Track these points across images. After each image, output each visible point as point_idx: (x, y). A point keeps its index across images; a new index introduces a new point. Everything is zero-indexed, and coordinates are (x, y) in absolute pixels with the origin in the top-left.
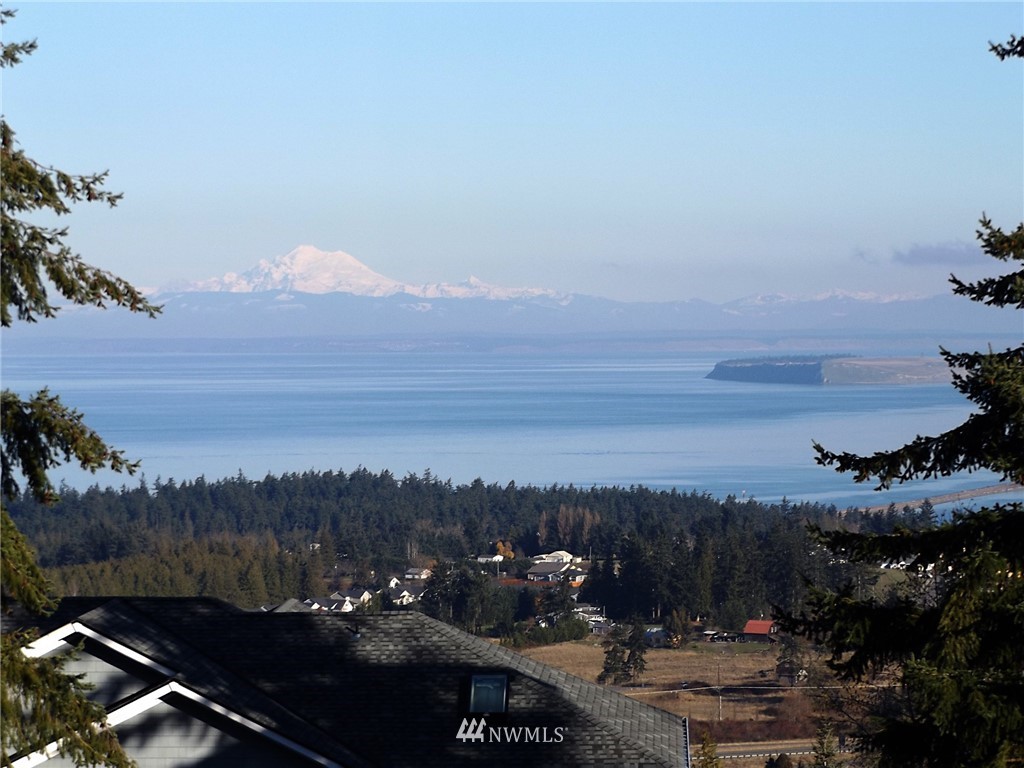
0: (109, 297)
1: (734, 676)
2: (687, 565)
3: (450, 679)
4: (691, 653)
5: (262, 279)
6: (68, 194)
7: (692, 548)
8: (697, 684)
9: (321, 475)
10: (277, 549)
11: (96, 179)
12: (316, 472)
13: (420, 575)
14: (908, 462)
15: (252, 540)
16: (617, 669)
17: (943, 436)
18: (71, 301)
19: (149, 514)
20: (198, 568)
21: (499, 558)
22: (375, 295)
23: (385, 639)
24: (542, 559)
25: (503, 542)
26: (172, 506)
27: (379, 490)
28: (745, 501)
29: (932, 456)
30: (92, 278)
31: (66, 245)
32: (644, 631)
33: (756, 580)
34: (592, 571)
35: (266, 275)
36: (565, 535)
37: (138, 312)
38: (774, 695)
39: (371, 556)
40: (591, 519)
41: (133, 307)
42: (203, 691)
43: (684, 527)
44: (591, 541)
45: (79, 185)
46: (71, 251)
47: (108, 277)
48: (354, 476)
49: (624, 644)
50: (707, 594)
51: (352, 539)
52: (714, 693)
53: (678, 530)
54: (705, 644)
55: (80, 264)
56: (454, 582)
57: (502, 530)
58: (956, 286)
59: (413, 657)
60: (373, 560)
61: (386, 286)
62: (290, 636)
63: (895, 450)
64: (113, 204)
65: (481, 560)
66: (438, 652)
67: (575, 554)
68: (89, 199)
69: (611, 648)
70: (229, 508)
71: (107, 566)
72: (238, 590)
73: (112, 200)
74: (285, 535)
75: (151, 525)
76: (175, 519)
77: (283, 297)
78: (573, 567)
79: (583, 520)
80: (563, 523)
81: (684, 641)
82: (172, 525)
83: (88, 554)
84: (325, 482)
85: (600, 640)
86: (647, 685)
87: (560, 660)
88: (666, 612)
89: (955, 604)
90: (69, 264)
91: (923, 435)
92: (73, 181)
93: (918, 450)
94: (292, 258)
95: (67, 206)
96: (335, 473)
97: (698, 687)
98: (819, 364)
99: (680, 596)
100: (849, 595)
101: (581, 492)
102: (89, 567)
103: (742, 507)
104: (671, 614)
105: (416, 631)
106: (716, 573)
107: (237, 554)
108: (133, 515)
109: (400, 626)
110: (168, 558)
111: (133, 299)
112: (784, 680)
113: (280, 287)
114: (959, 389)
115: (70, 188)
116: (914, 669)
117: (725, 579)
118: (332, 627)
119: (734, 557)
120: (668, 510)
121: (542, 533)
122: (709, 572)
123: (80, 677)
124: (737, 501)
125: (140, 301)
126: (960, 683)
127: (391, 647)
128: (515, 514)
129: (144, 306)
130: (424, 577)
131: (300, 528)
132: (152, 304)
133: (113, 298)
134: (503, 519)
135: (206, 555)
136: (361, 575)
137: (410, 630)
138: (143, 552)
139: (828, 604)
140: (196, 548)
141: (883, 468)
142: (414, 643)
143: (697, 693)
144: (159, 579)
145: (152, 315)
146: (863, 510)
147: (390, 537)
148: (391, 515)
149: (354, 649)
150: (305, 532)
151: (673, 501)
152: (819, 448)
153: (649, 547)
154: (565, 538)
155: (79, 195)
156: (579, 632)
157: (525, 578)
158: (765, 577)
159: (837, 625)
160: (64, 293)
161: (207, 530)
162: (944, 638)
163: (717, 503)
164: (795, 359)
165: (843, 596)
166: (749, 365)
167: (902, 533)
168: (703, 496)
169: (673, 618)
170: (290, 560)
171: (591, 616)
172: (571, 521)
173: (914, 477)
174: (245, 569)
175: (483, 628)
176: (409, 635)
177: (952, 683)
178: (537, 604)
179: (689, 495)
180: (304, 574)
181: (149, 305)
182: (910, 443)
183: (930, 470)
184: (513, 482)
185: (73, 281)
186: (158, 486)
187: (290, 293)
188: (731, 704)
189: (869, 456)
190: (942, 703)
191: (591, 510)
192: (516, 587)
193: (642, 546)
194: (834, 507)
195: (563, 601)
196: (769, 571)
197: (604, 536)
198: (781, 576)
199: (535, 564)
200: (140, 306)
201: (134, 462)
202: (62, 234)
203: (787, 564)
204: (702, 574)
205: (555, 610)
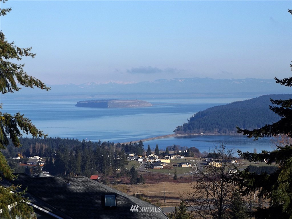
2: (73, 160)
3: (98, 196)
6: (20, 54)
7: (75, 155)
11: (29, 49)
14: (263, 132)
18: (24, 86)
21: (19, 158)
23: (77, 185)
24: (31, 158)
25: (20, 153)
28: (88, 141)
30: (30, 79)
33: (93, 164)
34: (47, 161)
36: (38, 151)
37: (43, 89)
40: (45, 147)
43: (72, 149)
44: (45, 153)
46: (23, 71)
47: (34, 79)
50: (79, 168)
55: (26, 75)
57: (19, 150)
58: (277, 81)
59: (86, 190)
62: (49, 184)
63: (260, 129)
64: (33, 57)
65: (14, 159)
66: (93, 188)
67: (40, 157)
68: (26, 55)
73: (33, 56)
78: (40, 161)
79: (43, 147)
80: (37, 148)
89: (282, 174)
90: (23, 75)
92: (22, 50)
95: (20, 57)
98: (107, 102)
99: (71, 169)
100: (248, 171)
101: (41, 139)
103: (87, 143)
104: (69, 174)
105: (86, 182)
106: (82, 162)
109: (81, 181)
111: (42, 86)
115: (21, 52)
117: (85, 164)
118: (61, 181)
119: (87, 157)
120: (66, 144)
121: (31, 151)
122: (80, 162)
124: (86, 141)
125: (44, 86)
127: (80, 187)
132: (47, 87)
133: (36, 85)
137: (84, 182)
142: (86, 186)
145: (47, 90)
146: (122, 144)
149: (68, 188)
151: (67, 141)
153: (63, 155)
154: (37, 152)
155: (23, 54)
157: (27, 164)
158: (96, 163)
162: (279, 183)
163: (80, 142)
164: (100, 100)
168: (76, 140)
171: (46, 175)
172: (39, 147)
176: (84, 183)
178: (31, 171)
179: (72, 139)
181: (46, 87)
182: (264, 126)
185: (24, 80)
191: (45, 144)
192: (25, 166)
193: (61, 154)
194: (113, 143)
195: (38, 170)
196: (97, 161)
197: (49, 152)
198: (101, 163)
199: (29, 160)
200: (44, 87)
201: (46, 134)
202: (23, 66)
203: (102, 159)
204: (78, 162)
205: (36, 173)
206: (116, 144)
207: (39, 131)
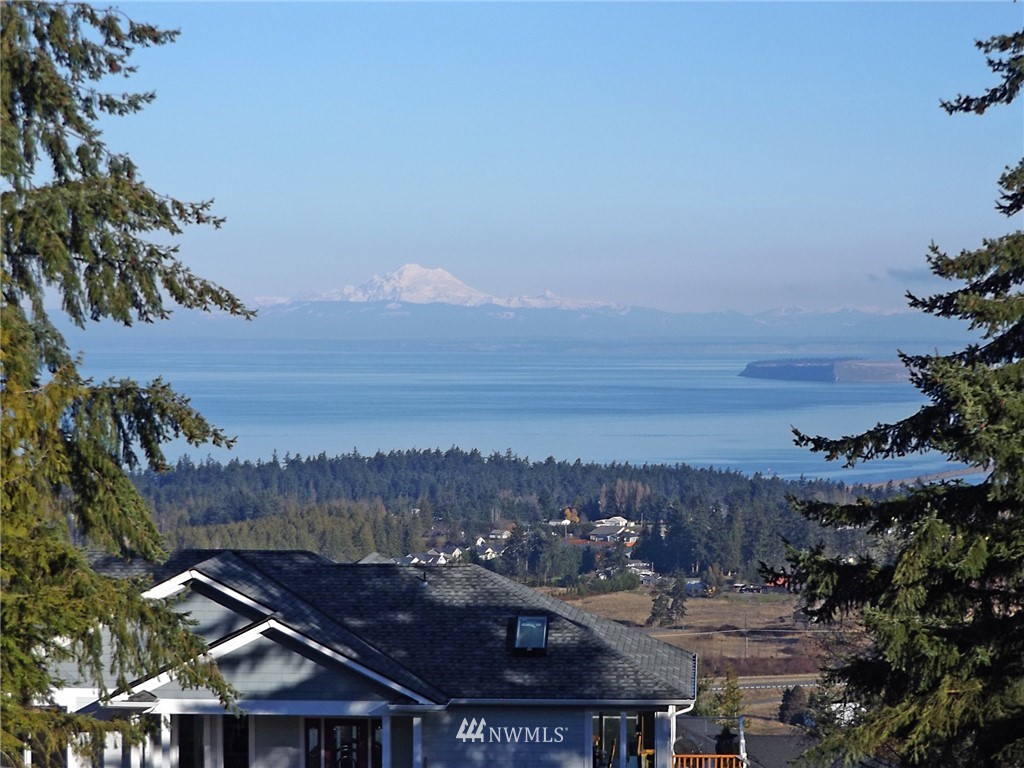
0: (213, 303)
1: (758, 620)
2: (721, 529)
4: (722, 602)
5: (375, 291)
6: (181, 218)
7: (725, 516)
8: (728, 627)
9: (421, 452)
10: (385, 513)
11: (204, 206)
12: (417, 450)
13: (501, 535)
14: (870, 445)
15: (364, 505)
16: (662, 615)
17: (899, 424)
18: (182, 306)
19: (280, 483)
20: (319, 528)
21: (566, 522)
22: (468, 305)
23: (448, 586)
24: (602, 523)
25: (571, 509)
26: (299, 476)
27: (469, 465)
28: (769, 477)
29: (890, 440)
30: (200, 287)
31: (178, 260)
32: (684, 583)
33: (777, 542)
34: (644, 533)
35: (379, 287)
36: (621, 503)
37: (237, 315)
38: (791, 637)
39: (462, 520)
40: (643, 490)
41: (233, 311)
42: (297, 627)
43: (719, 498)
44: (643, 509)
45: (190, 211)
46: (182, 265)
47: (213, 287)
48: (448, 454)
49: (669, 594)
50: (737, 554)
51: (446, 505)
52: (742, 635)
53: (714, 500)
54: (735, 594)
55: (190, 275)
56: (529, 542)
57: (570, 499)
58: (911, 301)
59: (470, 602)
60: (463, 523)
61: (477, 298)
63: (860, 435)
64: (217, 227)
65: (552, 523)
66: (491, 597)
67: (629, 519)
68: (198, 222)
69: (657, 597)
70: (346, 479)
71: (245, 525)
72: (352, 546)
73: (217, 223)
74: (391, 502)
75: (281, 492)
76: (301, 488)
77: (392, 305)
78: (628, 530)
79: (636, 491)
80: (619, 493)
81: (718, 592)
82: (299, 492)
83: (229, 516)
84: (425, 459)
85: (649, 590)
86: (687, 627)
87: (616, 606)
88: (703, 568)
89: (906, 562)
90: (180, 276)
91: (882, 423)
92: (185, 207)
93: (878, 435)
94: (401, 274)
95: (179, 228)
96: (433, 451)
97: (728, 629)
98: (832, 366)
99: (714, 555)
100: (820, 553)
101: (635, 469)
102: (229, 526)
103: (767, 482)
104: (707, 570)
106: (745, 536)
107: (351, 516)
108: (266, 484)
110: (294, 520)
111: (232, 304)
112: (799, 625)
113: (389, 298)
114: (915, 384)
115: (182, 213)
116: (869, 615)
117: (752, 541)
118: (407, 576)
119: (760, 523)
120: (706, 484)
121: (603, 502)
122: (739, 535)
123: (186, 614)
124: (763, 477)
125: (239, 306)
126: (908, 627)
127: (453, 593)
128: (580, 486)
129: (242, 310)
130: (505, 537)
131: (403, 496)
132: (249, 308)
133: (216, 304)
134: (571, 490)
135: (326, 517)
136: (453, 535)
137: (468, 579)
138: (274, 514)
139: (803, 560)
140: (318, 511)
141: (849, 449)
142: (472, 590)
143: (728, 634)
144: (287, 537)
145: (248, 318)
146: (867, 486)
147: (477, 504)
148: (478, 486)
150: (407, 499)
151: (710, 476)
152: (796, 432)
153: (690, 515)
154: (621, 506)
155: (190, 219)
156: (632, 584)
157: (588, 539)
159: (810, 578)
160: (176, 299)
161: (327, 497)
162: (898, 588)
163: (746, 479)
165: (815, 554)
166: (775, 365)
167: (863, 503)
168: (735, 473)
169: (708, 573)
170: (395, 522)
171: (641, 570)
172: (626, 492)
173: (875, 457)
174: (358, 529)
175: (553, 580)
176: (466, 583)
177: (901, 627)
178: (597, 560)
179: (723, 472)
180: (407, 534)
181: (246, 309)
182: (872, 429)
183: (888, 451)
184: (579, 460)
185: (183, 289)
186: (287, 460)
187: (398, 302)
188: (756, 644)
189: (838, 440)
190: (892, 644)
191: (643, 483)
192: (581, 546)
193: (684, 513)
194: (842, 483)
195: (619, 558)
196: (789, 534)
197: (653, 505)
198: (799, 539)
199: (596, 528)
200: (238, 310)
201: (231, 439)
202: (175, 250)
203: (803, 529)
204: (733, 537)
205: (612, 565)
206: (851, 487)
207: (211, 429)
